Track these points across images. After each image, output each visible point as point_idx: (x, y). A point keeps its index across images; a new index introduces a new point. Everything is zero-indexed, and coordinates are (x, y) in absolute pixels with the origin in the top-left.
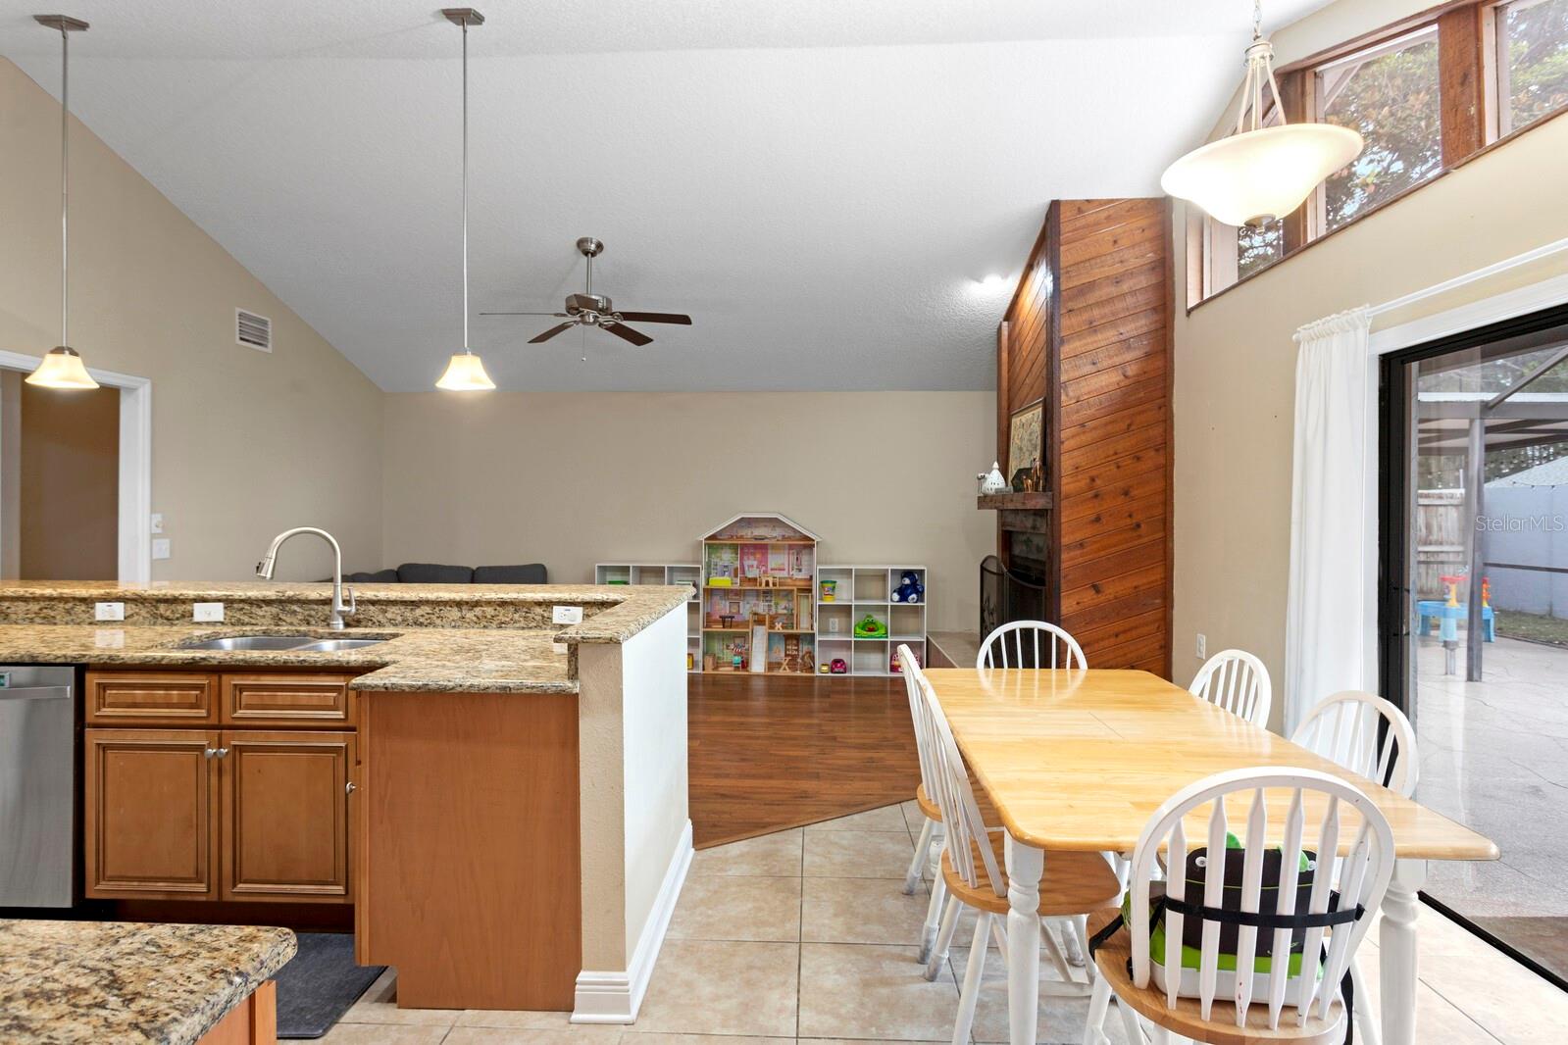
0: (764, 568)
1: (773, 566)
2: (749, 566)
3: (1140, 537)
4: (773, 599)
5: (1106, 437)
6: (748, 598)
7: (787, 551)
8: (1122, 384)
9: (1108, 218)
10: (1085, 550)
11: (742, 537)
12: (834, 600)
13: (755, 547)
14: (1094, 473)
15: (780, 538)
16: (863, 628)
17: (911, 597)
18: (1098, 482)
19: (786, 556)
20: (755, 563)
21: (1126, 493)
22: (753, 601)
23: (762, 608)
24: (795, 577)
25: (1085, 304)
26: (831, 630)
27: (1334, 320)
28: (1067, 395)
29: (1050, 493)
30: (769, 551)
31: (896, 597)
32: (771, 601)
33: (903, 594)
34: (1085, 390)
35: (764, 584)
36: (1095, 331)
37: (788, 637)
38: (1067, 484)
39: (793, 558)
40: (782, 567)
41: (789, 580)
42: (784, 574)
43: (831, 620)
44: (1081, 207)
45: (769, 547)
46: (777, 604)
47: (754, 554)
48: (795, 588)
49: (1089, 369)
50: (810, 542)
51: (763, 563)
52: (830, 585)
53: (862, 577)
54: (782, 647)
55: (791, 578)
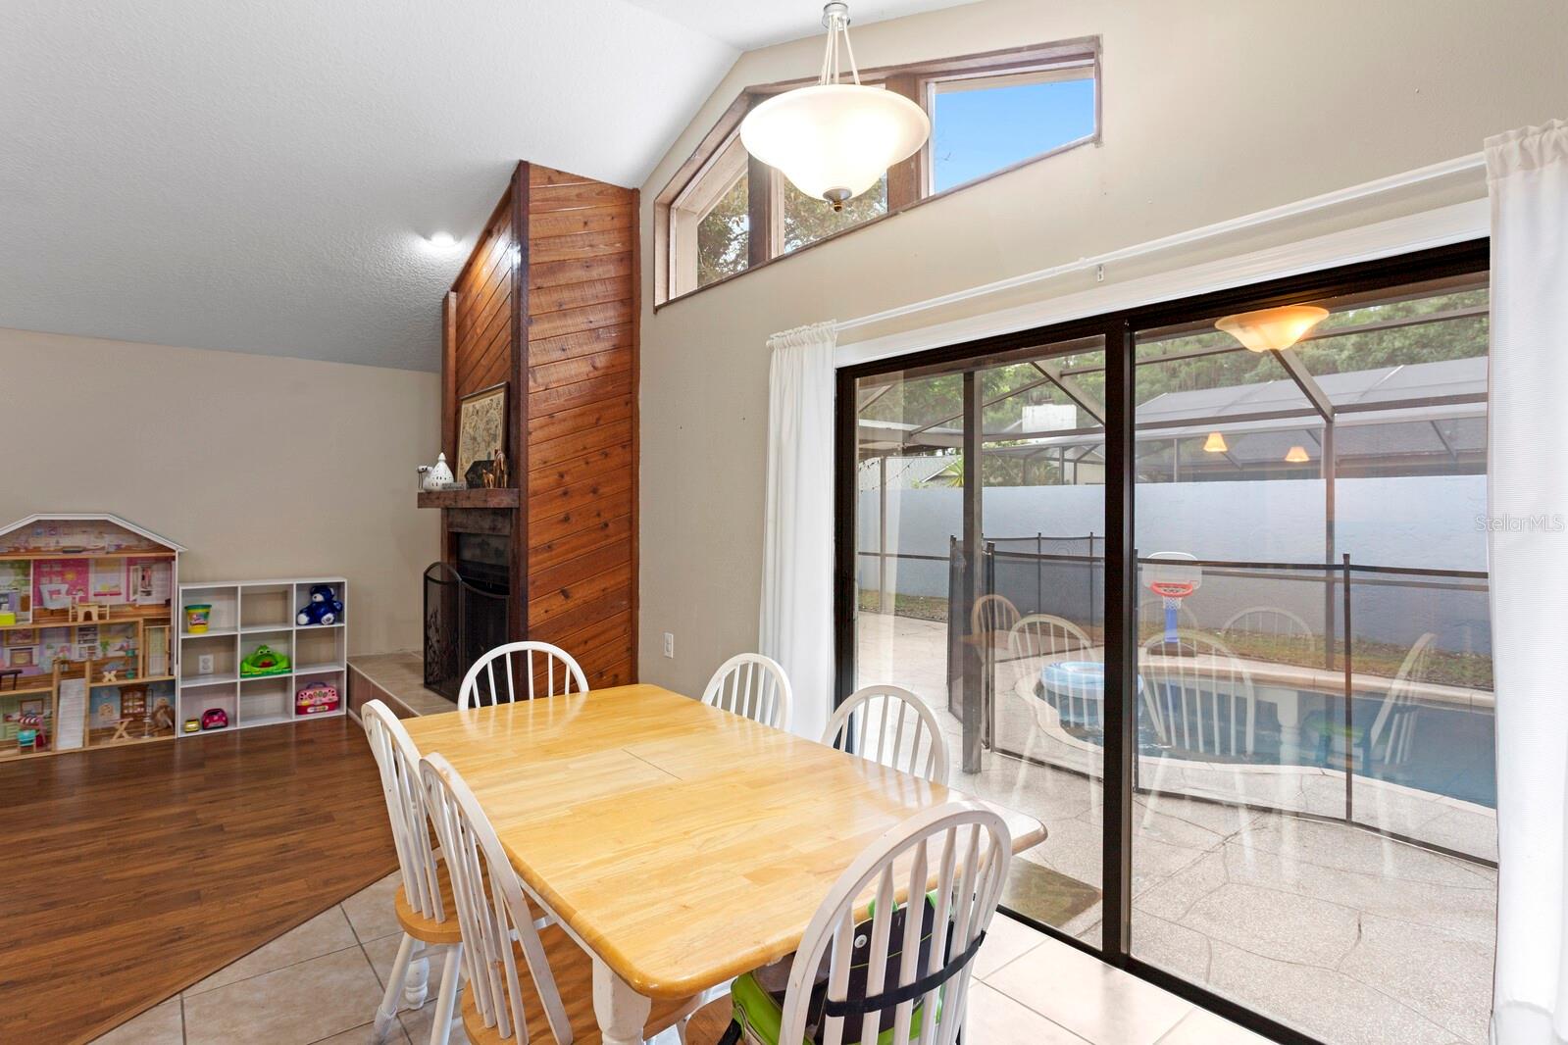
0: (81, 594)
1: (99, 589)
2: (52, 593)
3: (608, 536)
4: (99, 637)
5: (575, 430)
6: (48, 641)
7: (124, 568)
8: (591, 375)
9: (579, 196)
10: (554, 553)
11: (37, 550)
12: (208, 630)
13: (64, 563)
14: (563, 469)
15: (112, 549)
16: (253, 665)
17: (325, 617)
18: (567, 478)
19: (124, 575)
20: (64, 588)
21: (595, 491)
22: (59, 643)
23: (77, 651)
24: (139, 603)
25: (554, 284)
26: (201, 671)
27: (805, 331)
28: (535, 381)
29: (516, 490)
30: (92, 569)
31: (304, 619)
32: (94, 641)
33: (314, 613)
34: (554, 377)
35: (81, 618)
36: (565, 315)
37: (125, 691)
38: (535, 479)
39: (136, 577)
40: (116, 590)
41: (130, 609)
42: (121, 600)
43: (201, 658)
45: (91, 562)
46: (105, 645)
47: (61, 574)
48: (141, 620)
49: (558, 355)
50: (168, 554)
51: (80, 584)
52: (201, 611)
53: (251, 596)
54: (116, 704)
55: (133, 606)
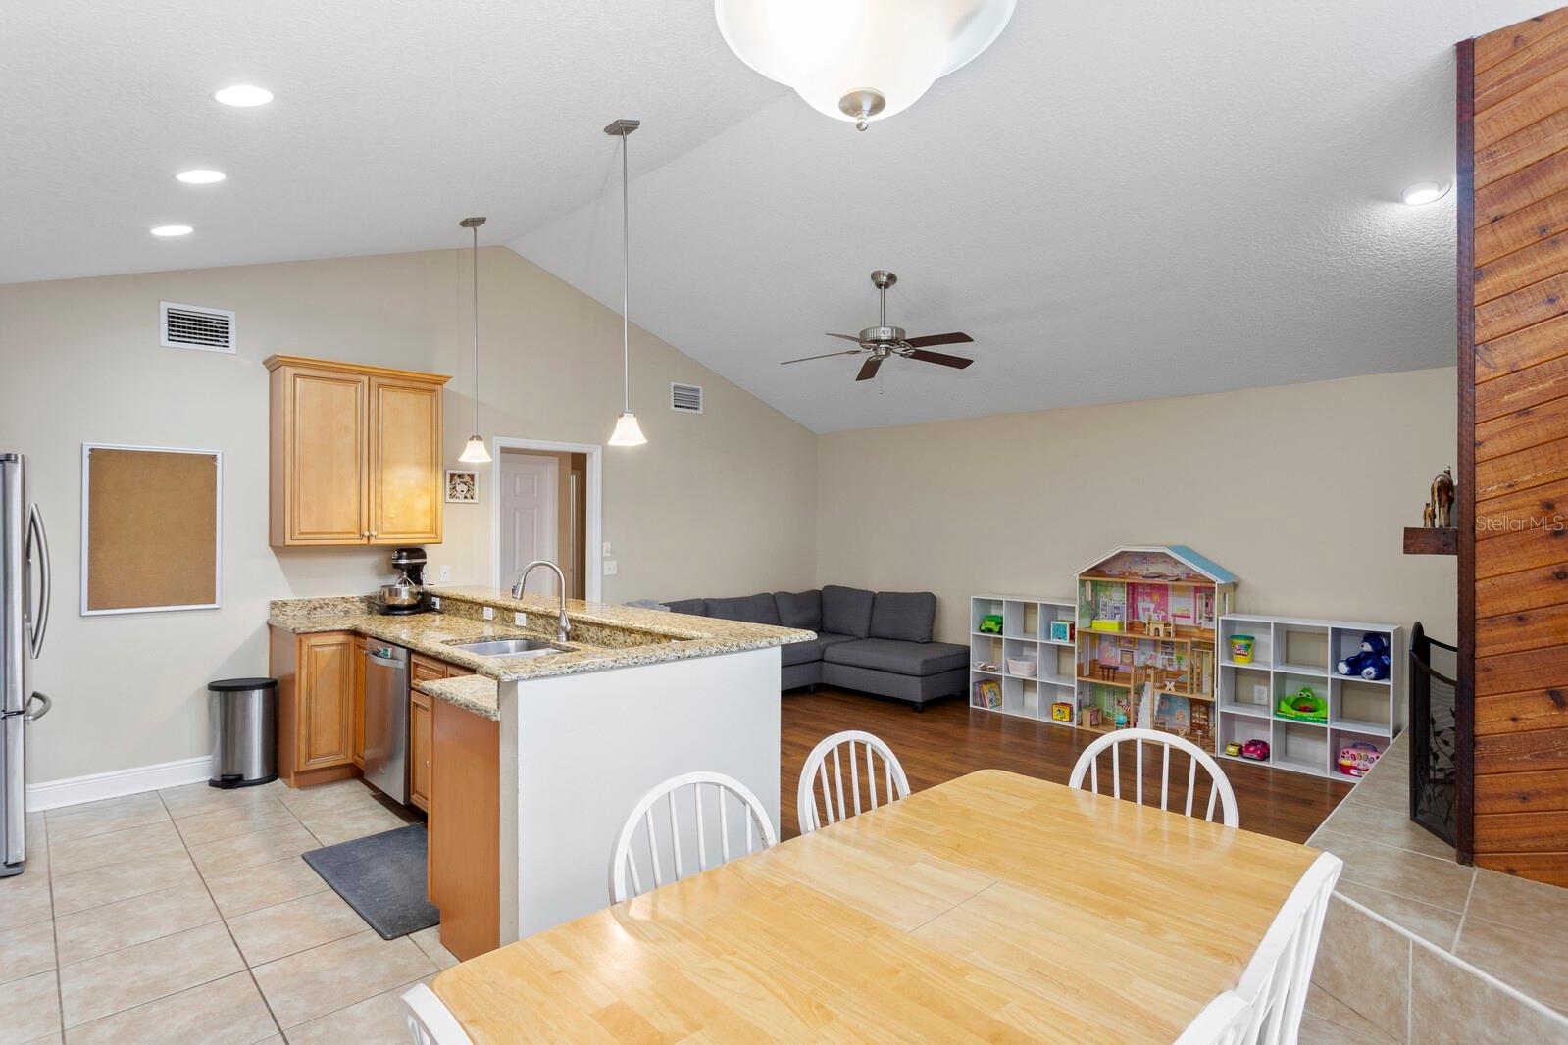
0: (1163, 613)
1: (1175, 611)
2: (1145, 610)
4: (1175, 651)
6: (1143, 648)
7: (1192, 594)
10: (1530, 628)
11: (1135, 574)
12: (1253, 660)
13: (1153, 587)
14: (1550, 494)
15: (1183, 577)
16: (1293, 707)
17: (1365, 671)
19: (1192, 600)
20: (1152, 606)
22: (1149, 651)
23: (1160, 660)
24: (1203, 627)
25: (1528, 201)
26: (1256, 701)
30: (1170, 593)
31: (1343, 668)
32: (1172, 654)
33: (1356, 665)
34: (1533, 349)
35: (1152, 633)
37: (1193, 703)
39: (1201, 603)
40: (1186, 613)
41: (1195, 631)
42: (1190, 622)
43: (1256, 687)
44: (1515, 38)
45: (1170, 589)
46: (1179, 659)
47: (1150, 595)
48: (1188, 641)
49: (1542, 310)
50: (1209, 585)
51: (1162, 606)
52: (1243, 642)
53: (1287, 636)
54: (1187, 712)
55: (1199, 628)
